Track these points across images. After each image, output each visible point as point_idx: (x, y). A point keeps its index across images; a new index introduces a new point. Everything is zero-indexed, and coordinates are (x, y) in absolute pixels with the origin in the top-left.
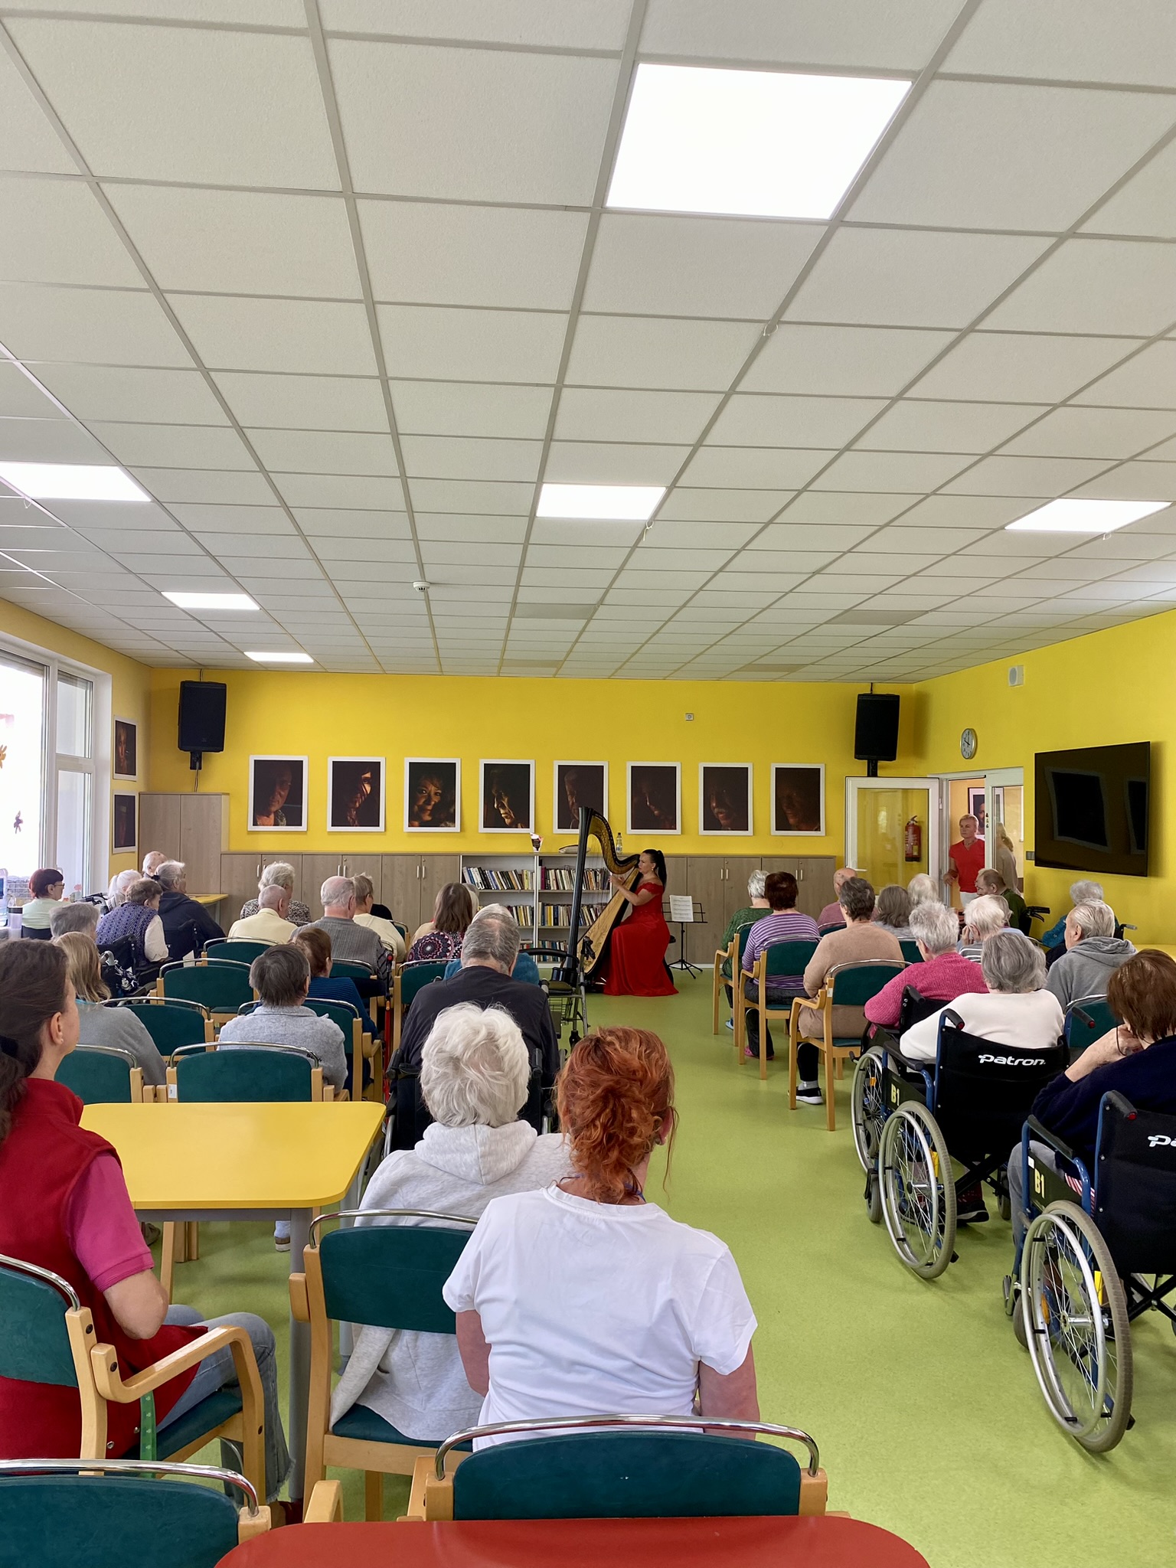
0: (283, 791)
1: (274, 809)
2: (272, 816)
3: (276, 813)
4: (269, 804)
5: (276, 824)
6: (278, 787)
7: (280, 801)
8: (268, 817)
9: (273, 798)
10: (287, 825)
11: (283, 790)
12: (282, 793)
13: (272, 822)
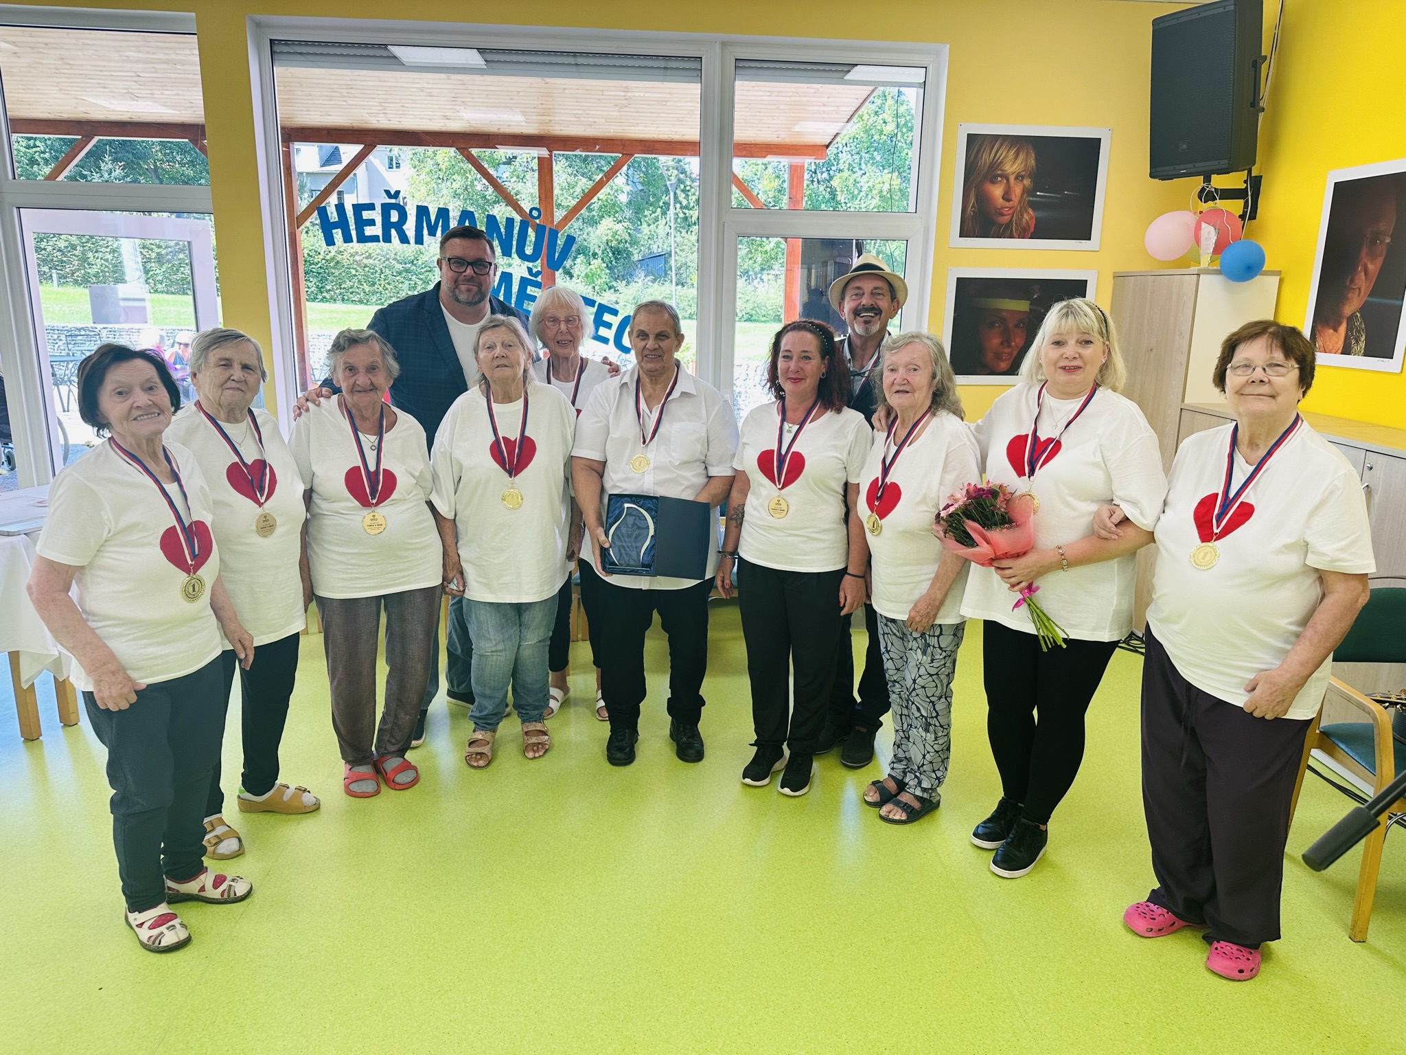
0: (1372, 263)
1: (1348, 310)
2: (1343, 329)
3: (1350, 319)
4: (1342, 299)
5: (1346, 351)
6: (1365, 251)
7: (1362, 293)
8: (1336, 330)
9: (1352, 281)
10: (1365, 355)
11: (1373, 257)
12: (1371, 267)
13: (1341, 344)
